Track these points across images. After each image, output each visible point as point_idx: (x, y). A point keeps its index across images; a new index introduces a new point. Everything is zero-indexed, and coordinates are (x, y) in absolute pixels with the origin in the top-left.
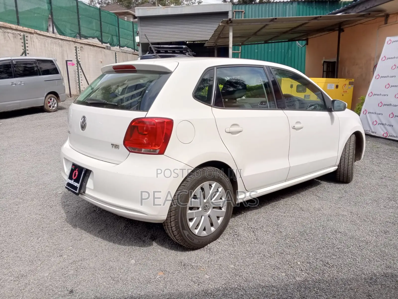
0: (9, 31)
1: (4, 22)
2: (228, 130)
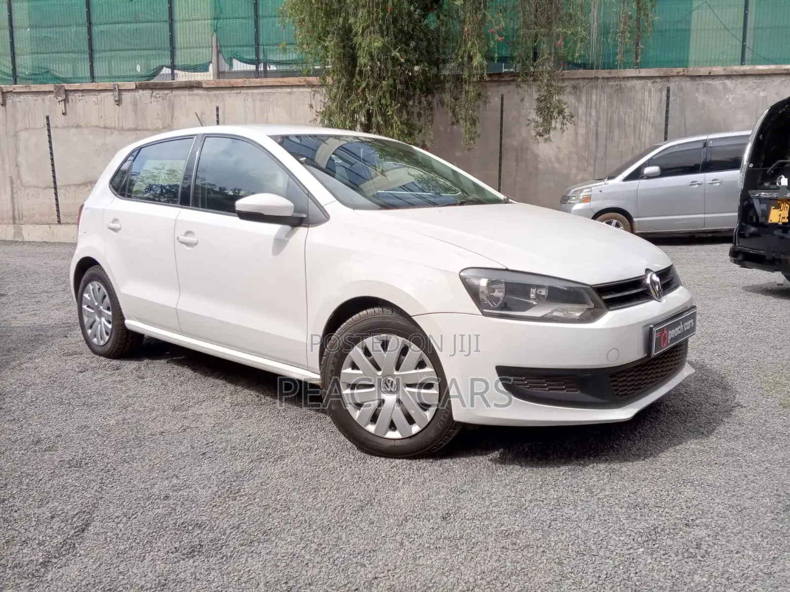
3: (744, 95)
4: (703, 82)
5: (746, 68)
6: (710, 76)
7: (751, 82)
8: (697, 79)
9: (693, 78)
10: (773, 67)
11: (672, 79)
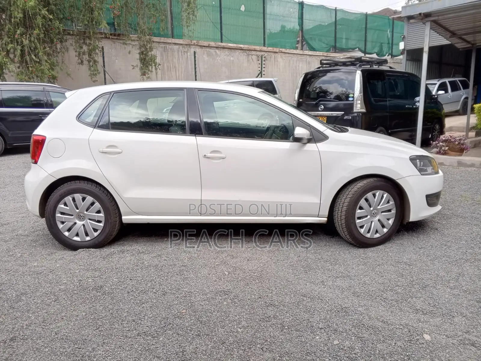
0: (253, 53)
1: (248, 45)
2: (101, 150)
3: (224, 58)
4: (206, 49)
5: (223, 44)
6: (209, 47)
7: (227, 52)
8: (203, 47)
9: (202, 47)
10: (235, 45)
11: (192, 46)
